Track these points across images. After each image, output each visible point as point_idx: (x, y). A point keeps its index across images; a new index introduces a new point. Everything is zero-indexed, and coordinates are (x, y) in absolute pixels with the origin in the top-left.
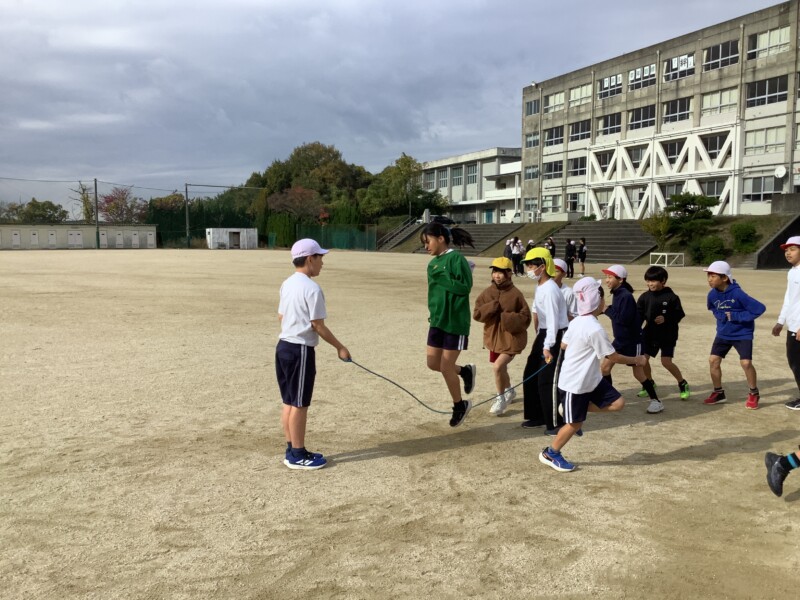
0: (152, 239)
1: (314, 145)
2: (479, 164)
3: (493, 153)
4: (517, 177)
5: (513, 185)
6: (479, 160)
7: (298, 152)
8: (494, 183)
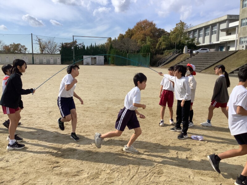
0: (59, 60)
1: (144, 21)
2: (218, 25)
3: (226, 18)
4: (237, 28)
5: (235, 33)
6: (218, 22)
7: (138, 24)
8: (225, 33)
